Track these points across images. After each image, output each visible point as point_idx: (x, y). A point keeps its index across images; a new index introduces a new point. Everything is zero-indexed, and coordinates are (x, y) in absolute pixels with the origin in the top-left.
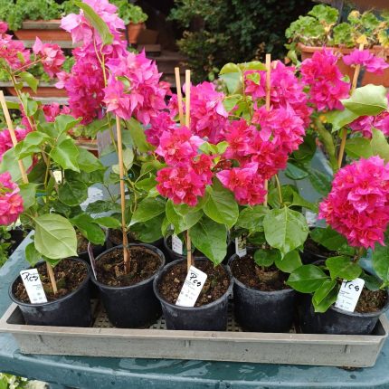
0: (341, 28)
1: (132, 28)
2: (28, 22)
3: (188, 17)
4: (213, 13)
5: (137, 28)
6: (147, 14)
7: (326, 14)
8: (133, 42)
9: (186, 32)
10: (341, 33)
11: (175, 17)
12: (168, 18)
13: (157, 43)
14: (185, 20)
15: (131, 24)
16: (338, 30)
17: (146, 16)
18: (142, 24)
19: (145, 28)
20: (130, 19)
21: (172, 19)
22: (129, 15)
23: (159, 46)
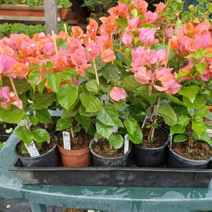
0: (186, 14)
1: (63, 10)
2: (4, 5)
3: (94, 5)
4: (108, 3)
5: (67, 10)
6: (72, 3)
7: (177, 6)
8: (64, 18)
9: (92, 14)
10: (186, 17)
11: (87, 5)
12: (83, 6)
13: (75, 19)
14: (92, 7)
15: (63, 8)
16: (184, 15)
17: (71, 4)
18: (69, 8)
19: (70, 10)
20: (63, 5)
21: (84, 6)
22: (62, 3)
23: (76, 21)
